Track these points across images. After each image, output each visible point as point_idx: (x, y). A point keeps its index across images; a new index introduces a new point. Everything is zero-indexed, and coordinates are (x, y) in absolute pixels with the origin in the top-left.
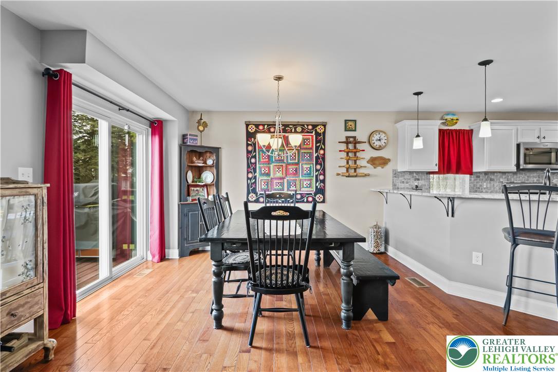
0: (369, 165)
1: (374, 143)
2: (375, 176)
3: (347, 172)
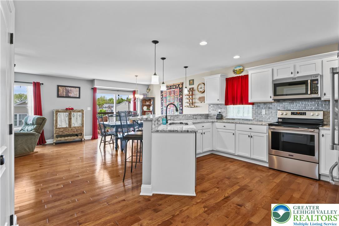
0: (199, 101)
1: (199, 90)
2: (201, 107)
3: (190, 105)
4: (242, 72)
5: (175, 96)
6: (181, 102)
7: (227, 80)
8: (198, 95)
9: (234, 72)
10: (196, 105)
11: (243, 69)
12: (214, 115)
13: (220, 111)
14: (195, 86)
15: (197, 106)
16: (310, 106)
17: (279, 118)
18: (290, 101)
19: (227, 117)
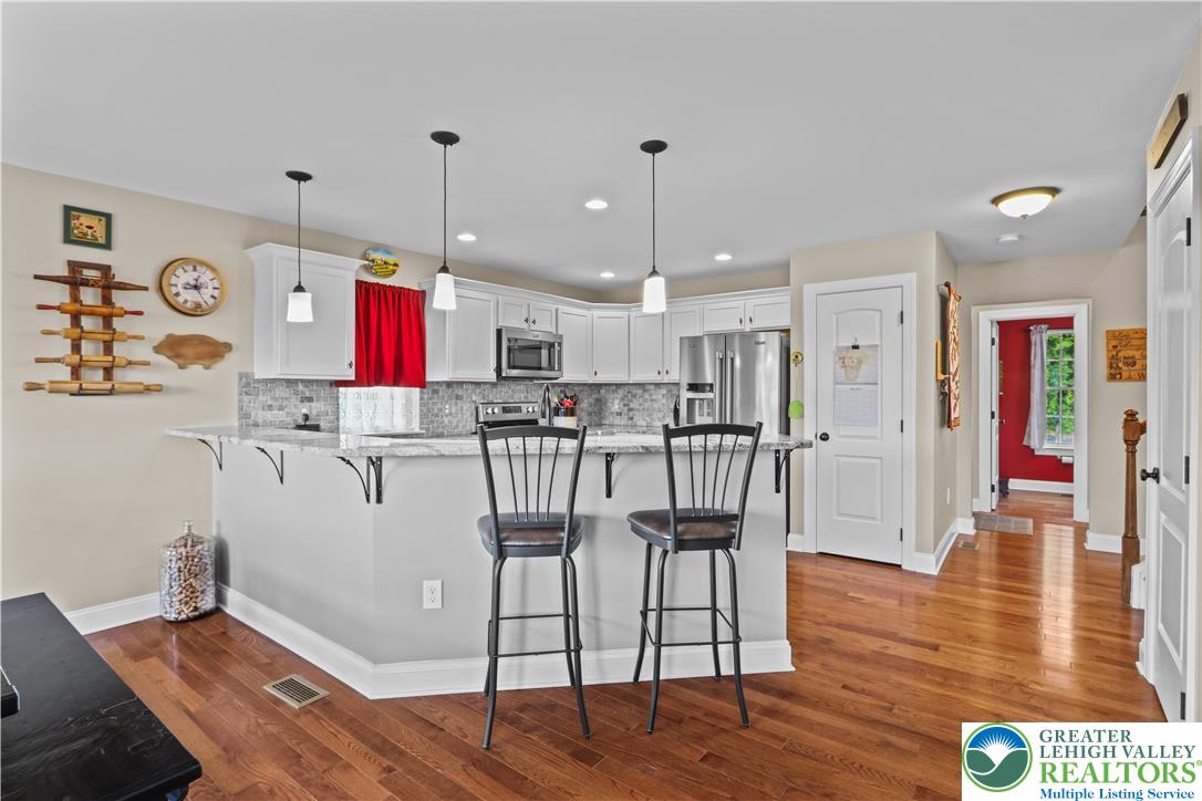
0: (162, 359)
1: (177, 294)
3: (76, 378)
4: (394, 272)
9: (368, 262)
10: (141, 377)
11: (394, 264)
14: (127, 262)
15: (159, 388)
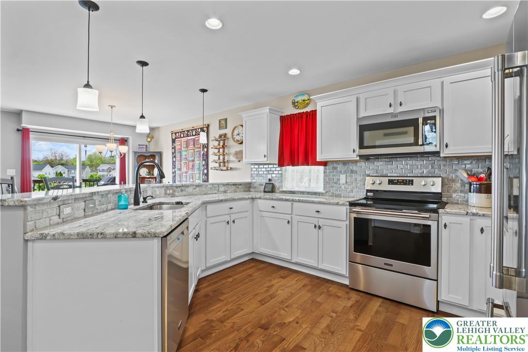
0: (235, 159)
1: (235, 138)
2: (239, 169)
3: (220, 166)
4: (308, 104)
5: (196, 150)
6: (205, 160)
7: (282, 118)
8: (233, 148)
9: (294, 104)
10: (231, 165)
11: (308, 100)
12: (260, 185)
13: (269, 177)
14: (228, 131)
15: (231, 168)
16: (420, 169)
17: (368, 191)
18: (386, 160)
19: (282, 188)
